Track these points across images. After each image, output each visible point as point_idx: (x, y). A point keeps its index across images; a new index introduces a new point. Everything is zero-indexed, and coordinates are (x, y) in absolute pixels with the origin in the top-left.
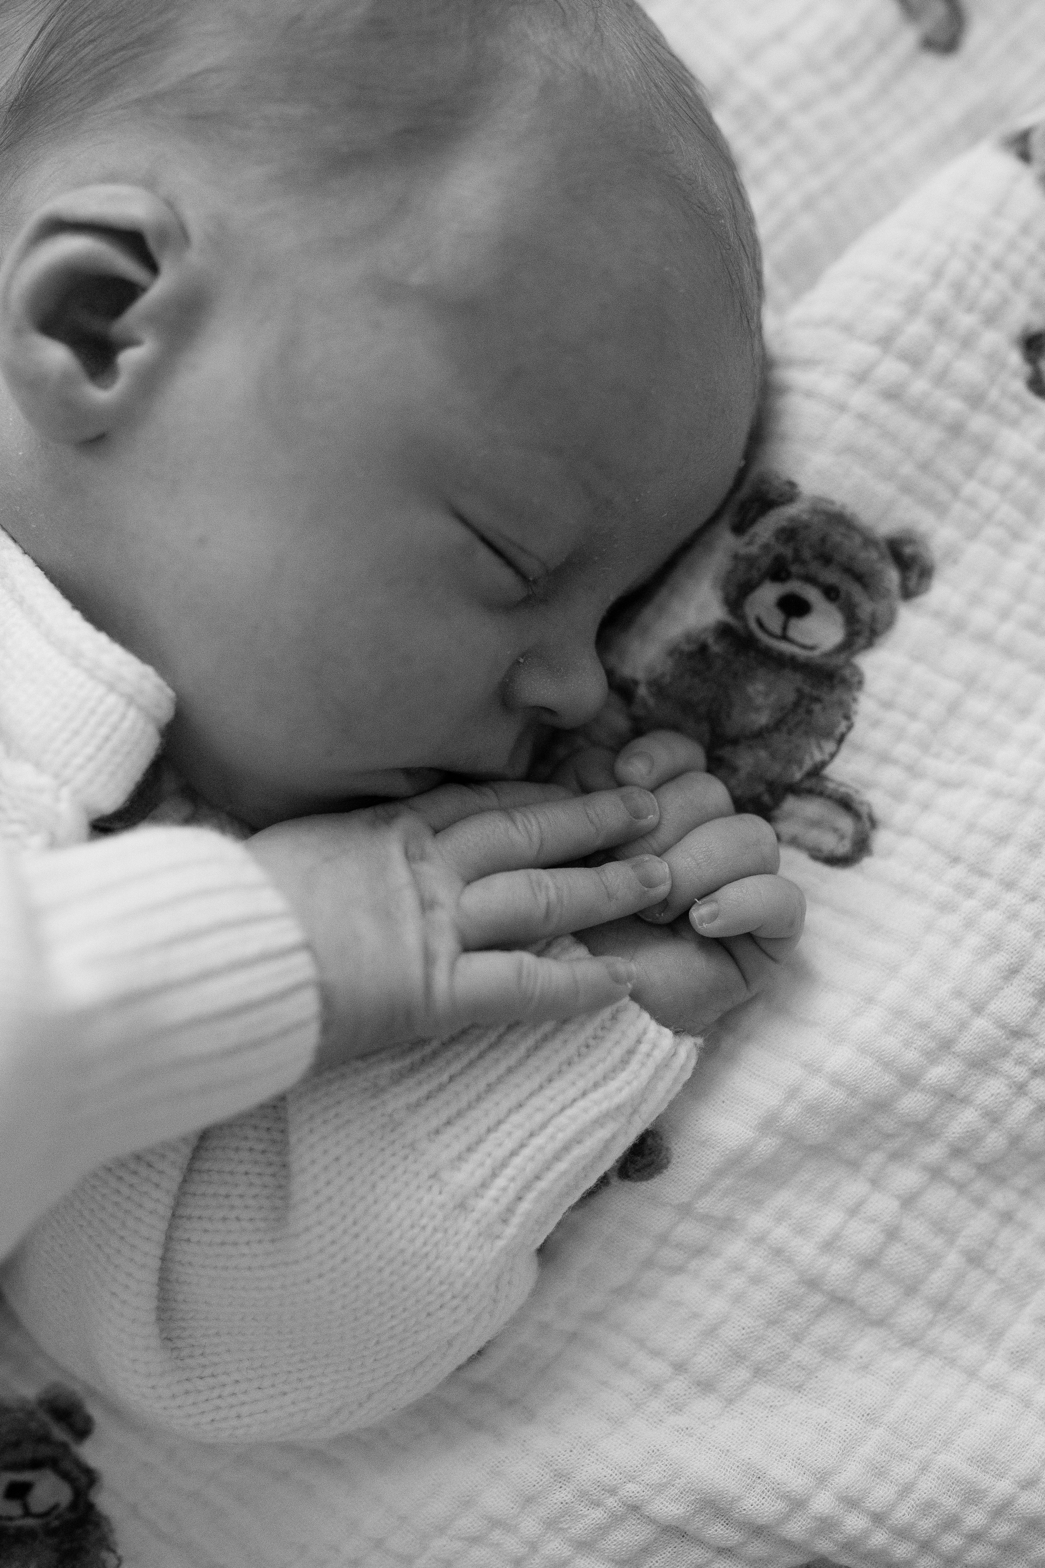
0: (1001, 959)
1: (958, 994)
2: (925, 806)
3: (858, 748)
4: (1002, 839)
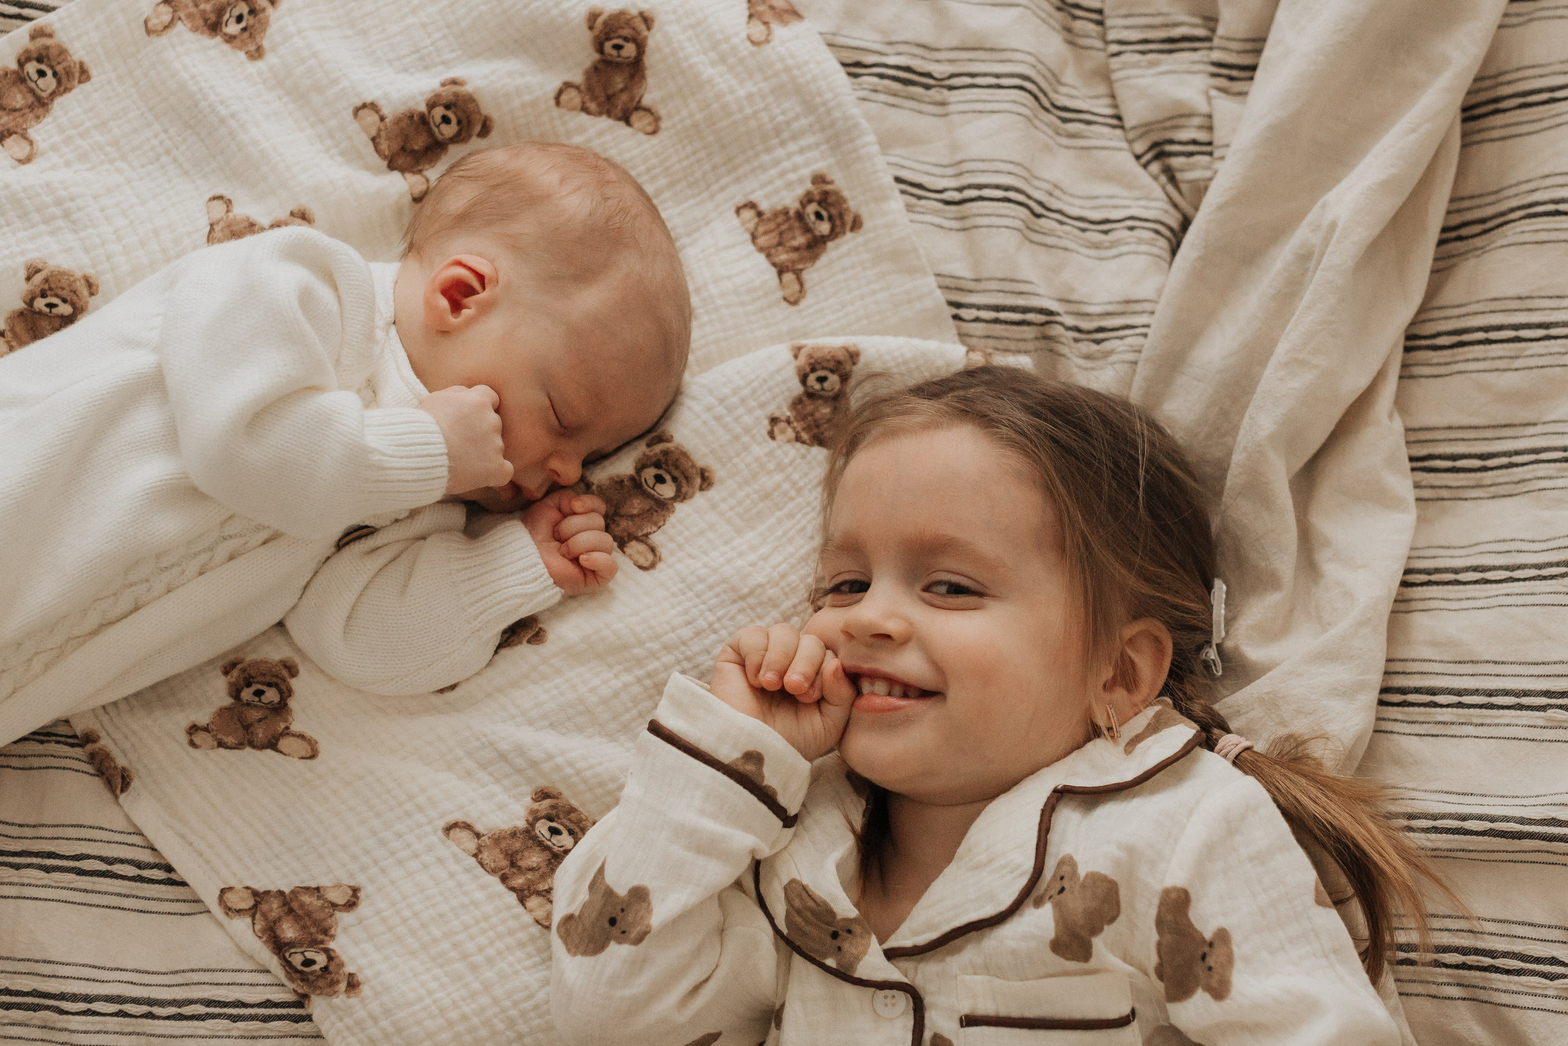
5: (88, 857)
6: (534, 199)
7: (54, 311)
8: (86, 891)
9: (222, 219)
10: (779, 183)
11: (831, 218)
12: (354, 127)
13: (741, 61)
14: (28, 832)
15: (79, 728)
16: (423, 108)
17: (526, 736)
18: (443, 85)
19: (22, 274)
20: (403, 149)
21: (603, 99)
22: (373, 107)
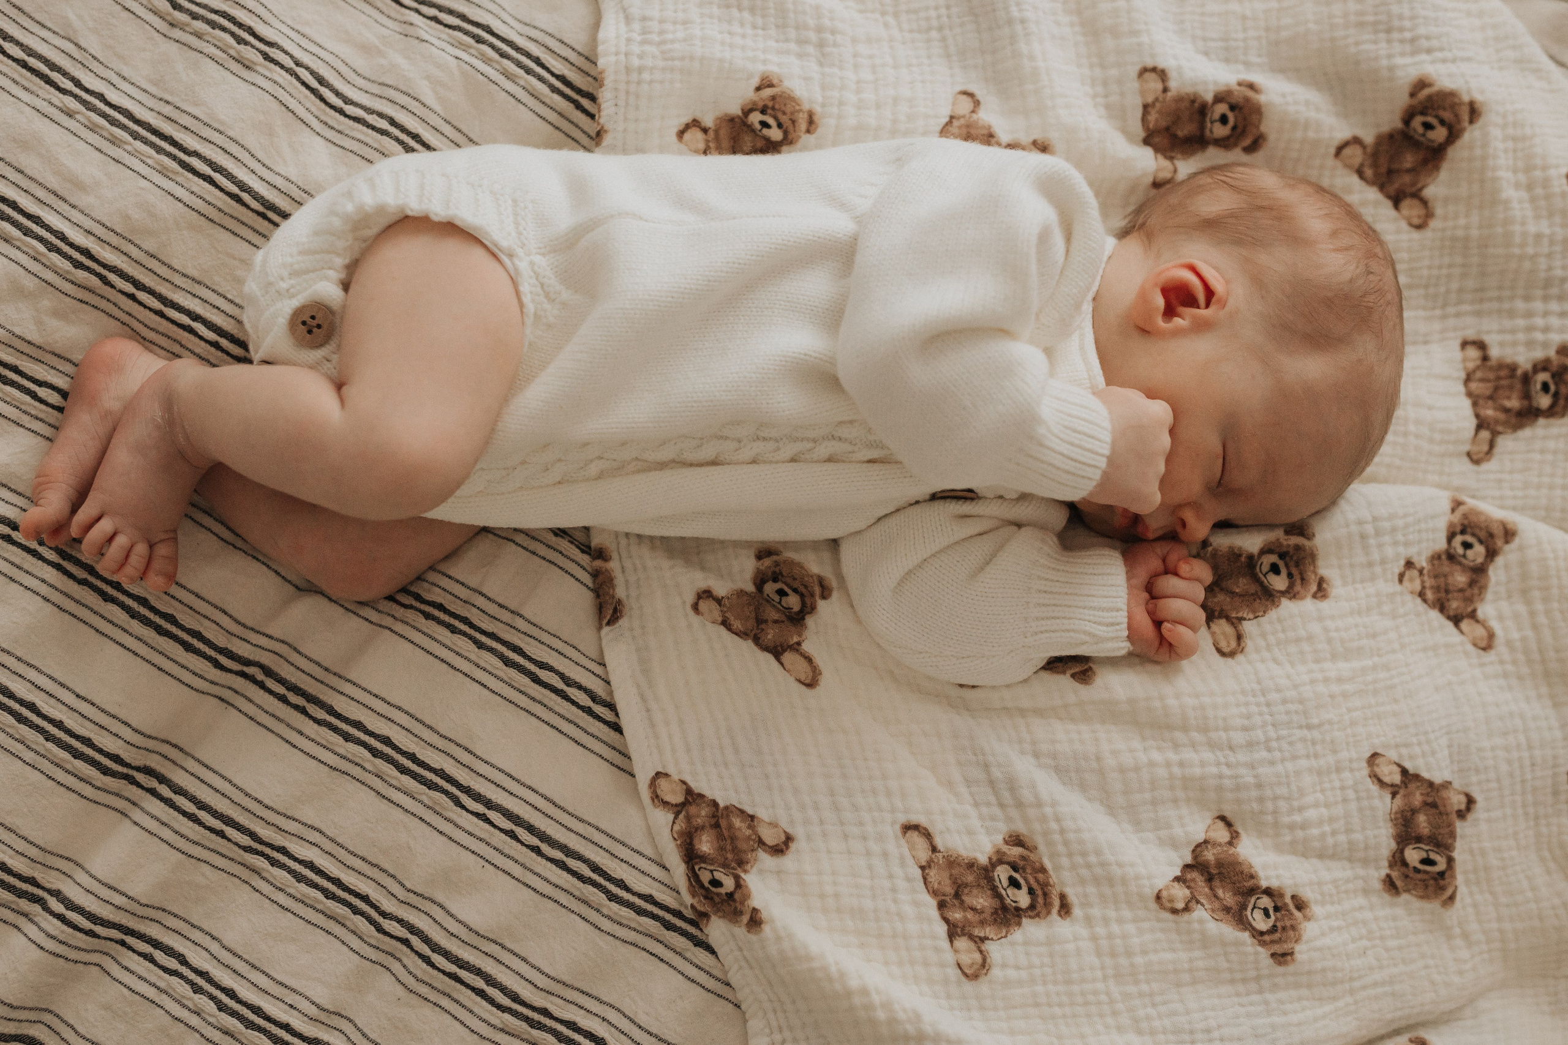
0: (1246, 722)
1: (1225, 719)
2: (1263, 661)
3: (1259, 625)
4: (1278, 690)
5: (551, 669)
6: (1296, 239)
7: (765, 131)
8: (533, 699)
9: (964, 117)
10: (1521, 336)
11: (1556, 395)
12: (1134, 85)
13: (1548, 197)
14: (505, 616)
15: (596, 541)
16: (1209, 98)
17: (1024, 767)
18: (1240, 84)
19: (755, 82)
20: (1167, 129)
21: (1383, 170)
22: (1161, 74)
